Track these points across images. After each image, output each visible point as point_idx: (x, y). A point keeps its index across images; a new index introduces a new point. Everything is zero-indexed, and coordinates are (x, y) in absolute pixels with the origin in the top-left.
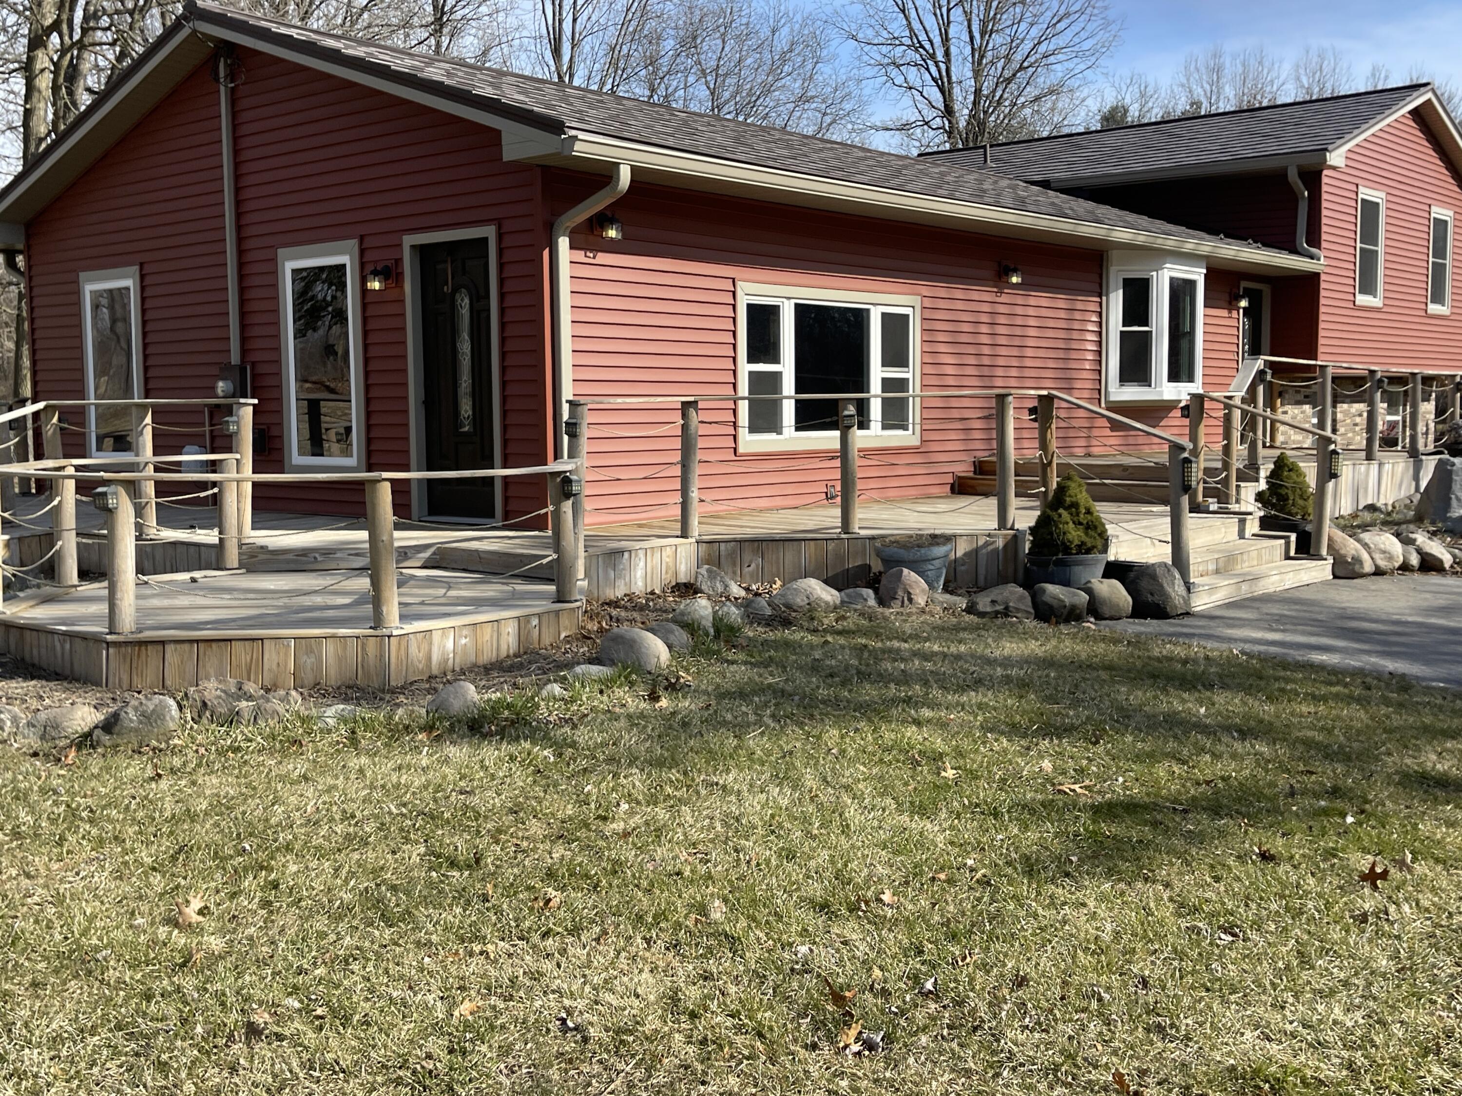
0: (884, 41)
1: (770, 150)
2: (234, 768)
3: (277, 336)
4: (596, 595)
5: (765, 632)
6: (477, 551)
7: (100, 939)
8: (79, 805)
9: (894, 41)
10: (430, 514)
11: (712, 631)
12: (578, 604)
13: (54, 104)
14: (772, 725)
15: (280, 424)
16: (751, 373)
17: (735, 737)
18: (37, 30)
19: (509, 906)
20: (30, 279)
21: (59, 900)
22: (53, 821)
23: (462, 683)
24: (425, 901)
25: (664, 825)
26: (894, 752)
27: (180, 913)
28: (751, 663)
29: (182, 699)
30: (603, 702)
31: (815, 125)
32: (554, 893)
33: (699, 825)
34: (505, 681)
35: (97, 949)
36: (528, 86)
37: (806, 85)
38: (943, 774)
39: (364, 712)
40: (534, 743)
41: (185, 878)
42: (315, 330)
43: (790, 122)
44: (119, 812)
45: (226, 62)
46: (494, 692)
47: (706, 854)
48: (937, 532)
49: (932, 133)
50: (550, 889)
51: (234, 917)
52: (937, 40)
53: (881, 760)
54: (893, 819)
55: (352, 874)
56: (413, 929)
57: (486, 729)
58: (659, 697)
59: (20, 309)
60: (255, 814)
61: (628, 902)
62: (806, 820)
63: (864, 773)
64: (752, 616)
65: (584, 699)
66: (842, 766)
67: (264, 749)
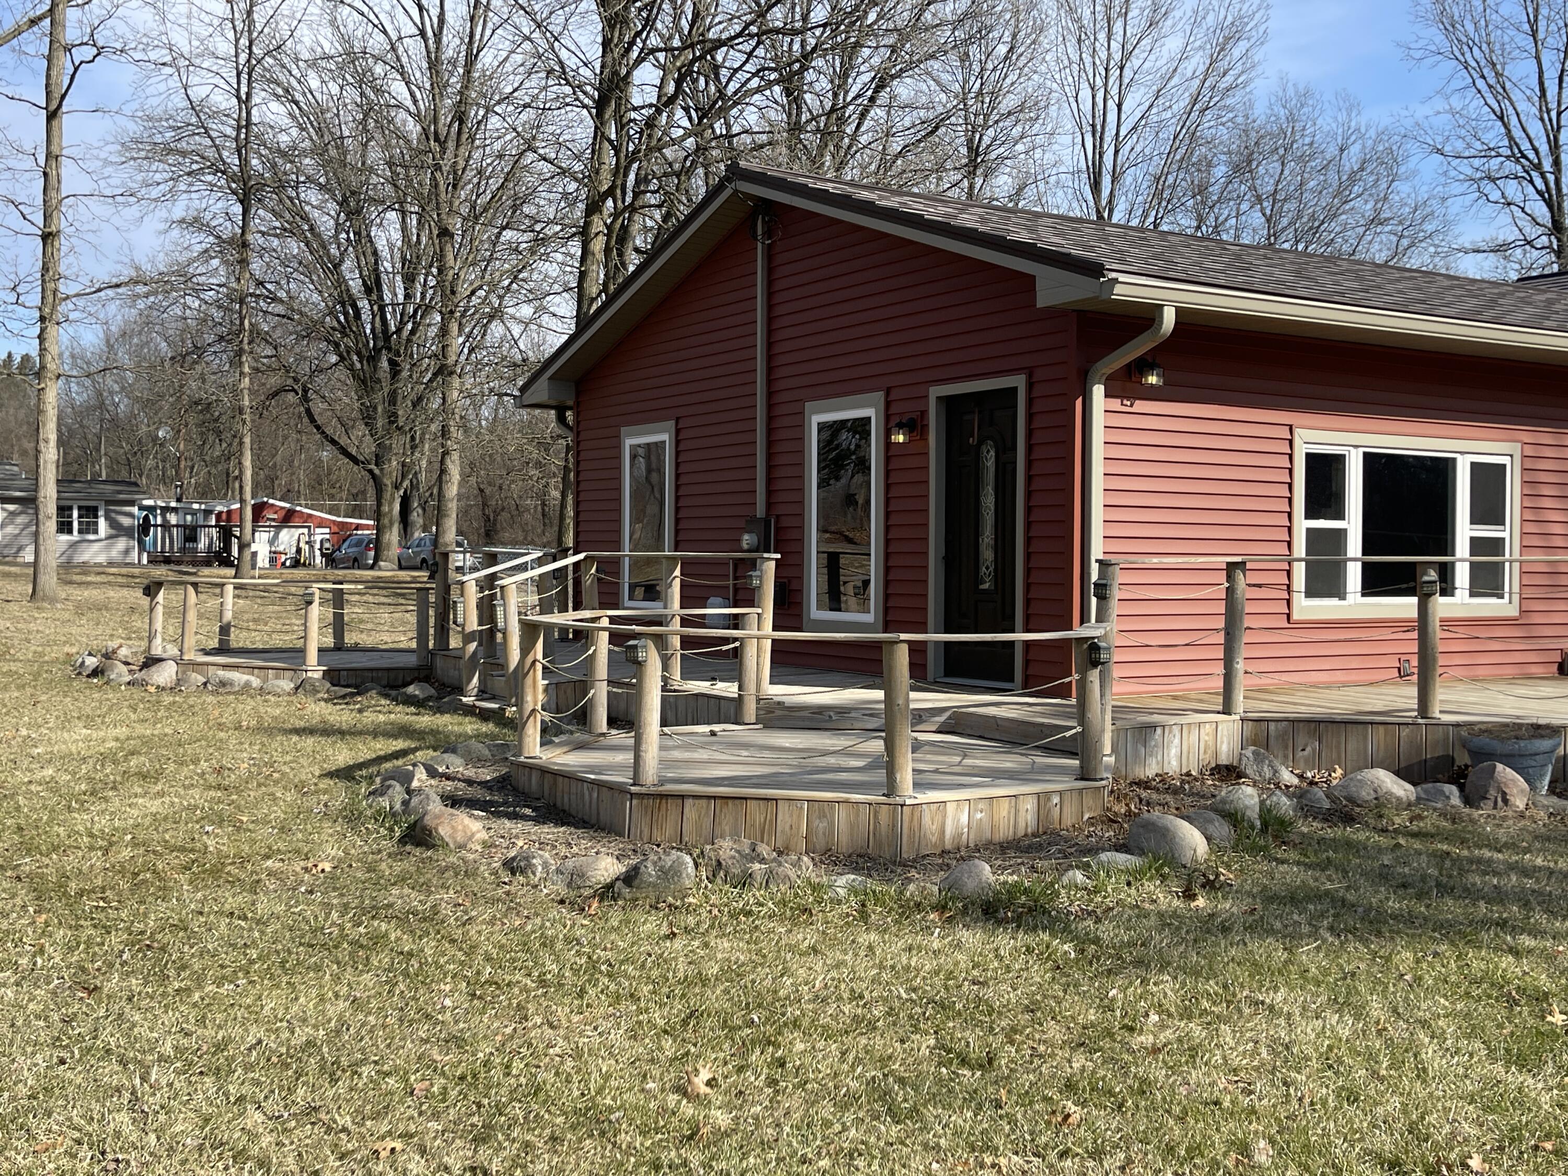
0: (1476, 153)
1: (1336, 283)
2: (745, 933)
3: (801, 490)
4: (1124, 773)
5: (1322, 829)
6: (994, 717)
7: (614, 1099)
8: (599, 958)
9: (1489, 152)
10: (947, 675)
11: (1258, 823)
12: (1104, 783)
13: (606, 266)
14: (1330, 939)
15: (801, 578)
16: (1309, 531)
17: (1285, 949)
18: (594, 196)
19: (1024, 1116)
20: (578, 433)
21: (578, 1054)
22: (576, 972)
23: (977, 861)
24: (933, 1098)
25: (1200, 1044)
26: (1485, 986)
27: (689, 1081)
28: (1306, 865)
29: (698, 856)
30: (1131, 895)
31: (1389, 249)
32: (1074, 1108)
33: (1241, 1049)
34: (1022, 863)
35: (610, 1110)
36: (1065, 227)
37: (1379, 205)
38: (1549, 1018)
39: (873, 884)
40: (1053, 935)
41: (695, 1045)
42: (838, 479)
43: (1360, 247)
44: (635, 969)
45: (763, 219)
46: (1011, 874)
47: (1249, 1084)
48: (1542, 722)
49: (1536, 253)
50: (1070, 1103)
51: (741, 1092)
52: (1544, 148)
53: (1467, 994)
54: (1483, 1067)
55: (858, 1060)
56: (920, 1129)
57: (1001, 914)
58: (1195, 895)
59: (566, 460)
60: (765, 983)
61: (1157, 1130)
62: (1371, 1057)
63: (1445, 1008)
64: (1307, 809)
65: (1109, 890)
66: (1417, 997)
67: (775, 915)
